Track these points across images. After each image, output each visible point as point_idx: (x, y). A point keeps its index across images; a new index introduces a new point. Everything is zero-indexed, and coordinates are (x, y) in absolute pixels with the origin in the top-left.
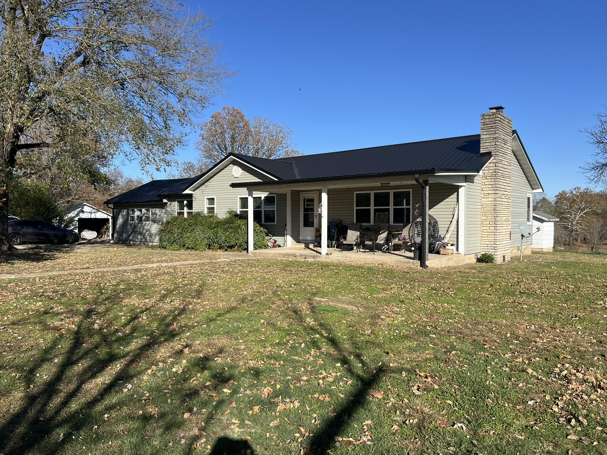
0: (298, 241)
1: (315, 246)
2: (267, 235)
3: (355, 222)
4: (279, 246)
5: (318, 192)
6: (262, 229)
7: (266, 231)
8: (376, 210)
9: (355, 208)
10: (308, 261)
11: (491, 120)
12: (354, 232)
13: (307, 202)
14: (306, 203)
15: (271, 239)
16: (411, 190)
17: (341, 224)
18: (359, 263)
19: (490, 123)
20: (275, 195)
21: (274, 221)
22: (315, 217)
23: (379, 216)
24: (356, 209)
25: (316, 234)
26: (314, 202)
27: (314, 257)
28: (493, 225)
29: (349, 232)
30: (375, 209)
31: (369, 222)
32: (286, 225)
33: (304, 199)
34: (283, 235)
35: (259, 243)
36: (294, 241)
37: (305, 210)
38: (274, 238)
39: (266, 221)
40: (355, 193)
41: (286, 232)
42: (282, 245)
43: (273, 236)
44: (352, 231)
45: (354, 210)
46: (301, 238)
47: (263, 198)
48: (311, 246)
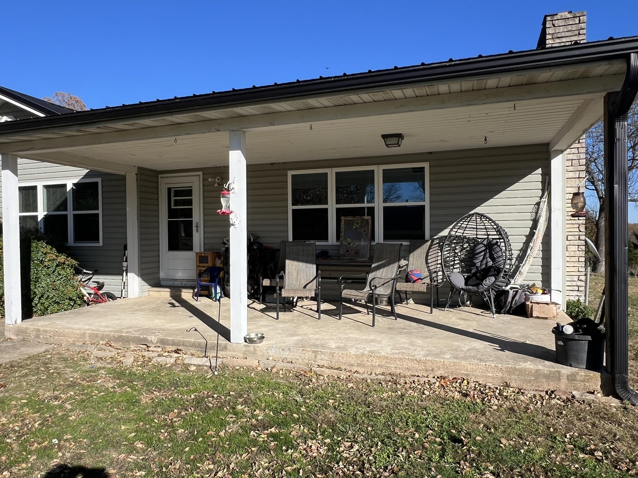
0: (156, 284)
1: (197, 295)
2: (78, 272)
3: (290, 239)
4: (111, 297)
5: (201, 173)
6: (62, 258)
7: (75, 262)
8: (340, 212)
9: (291, 208)
10: (186, 367)
11: (569, 28)
12: (302, 265)
13: (175, 196)
14: (173, 199)
15: (90, 279)
16: (426, 165)
17: (260, 244)
18: (363, 373)
19: (567, 34)
20: (99, 180)
21: (97, 239)
22: (194, 229)
23: (349, 224)
24: (294, 211)
25: (198, 266)
26: (191, 195)
27: (205, 349)
28: (576, 243)
29: (290, 265)
30: (338, 210)
31: (326, 238)
32: (125, 248)
33: (169, 190)
34: (119, 271)
35: (54, 292)
36: (146, 284)
37: (172, 213)
38: (96, 278)
39: (77, 238)
40: (290, 173)
41: (125, 264)
42: (117, 294)
43: (93, 274)
44: (296, 263)
45: (287, 212)
46: (162, 275)
47: (69, 187)
48: (187, 295)
